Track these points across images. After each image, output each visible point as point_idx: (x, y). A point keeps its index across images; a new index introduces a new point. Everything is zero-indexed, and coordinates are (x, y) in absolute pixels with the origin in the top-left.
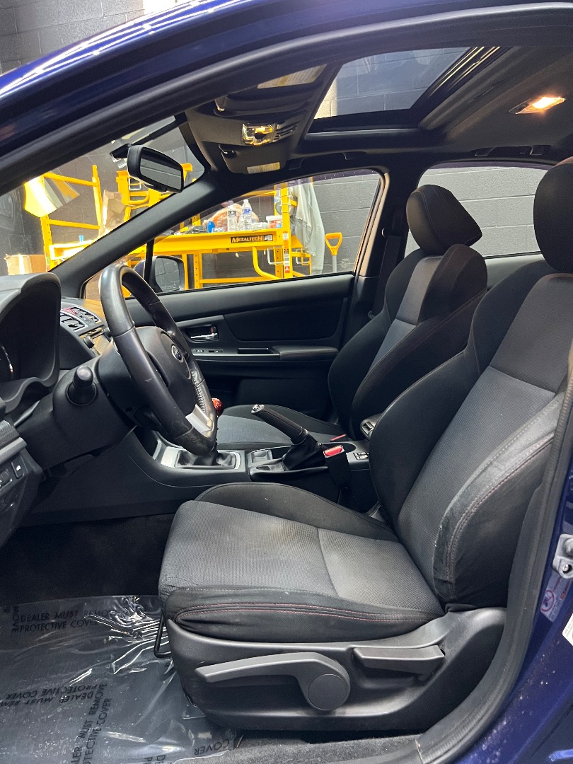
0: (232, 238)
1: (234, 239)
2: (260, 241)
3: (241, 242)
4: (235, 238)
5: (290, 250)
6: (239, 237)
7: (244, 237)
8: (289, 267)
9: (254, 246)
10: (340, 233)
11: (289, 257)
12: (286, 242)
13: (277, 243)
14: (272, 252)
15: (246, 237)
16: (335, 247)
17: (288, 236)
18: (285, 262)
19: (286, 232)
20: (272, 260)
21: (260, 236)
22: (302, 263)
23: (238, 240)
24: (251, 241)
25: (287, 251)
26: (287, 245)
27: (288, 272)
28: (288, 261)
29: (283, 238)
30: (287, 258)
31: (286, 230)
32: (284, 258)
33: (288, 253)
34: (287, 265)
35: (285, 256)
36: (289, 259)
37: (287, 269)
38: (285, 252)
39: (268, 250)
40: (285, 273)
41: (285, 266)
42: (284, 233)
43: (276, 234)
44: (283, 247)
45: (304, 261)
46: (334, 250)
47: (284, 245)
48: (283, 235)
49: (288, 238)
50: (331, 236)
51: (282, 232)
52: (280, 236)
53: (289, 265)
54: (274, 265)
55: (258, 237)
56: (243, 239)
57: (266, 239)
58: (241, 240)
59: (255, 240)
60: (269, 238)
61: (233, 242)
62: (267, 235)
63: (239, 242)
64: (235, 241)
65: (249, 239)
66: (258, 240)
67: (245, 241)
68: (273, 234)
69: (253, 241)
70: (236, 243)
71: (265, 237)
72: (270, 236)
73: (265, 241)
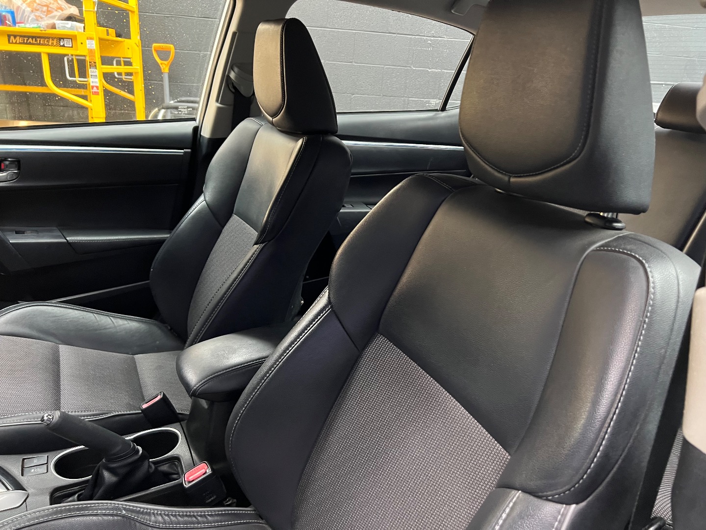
0: (9, 36)
1: (12, 38)
2: (52, 45)
3: (23, 43)
4: (15, 37)
5: (98, 61)
6: (21, 36)
7: (29, 37)
8: (97, 87)
9: (44, 50)
10: (172, 46)
11: (97, 74)
12: (91, 52)
13: (78, 53)
14: (71, 62)
15: (33, 37)
16: (166, 62)
17: (94, 45)
18: (91, 80)
19: (91, 39)
20: (72, 74)
21: (53, 39)
22: (124, 77)
23: (18, 39)
24: (39, 44)
25: (94, 65)
26: (94, 56)
27: (97, 93)
28: (95, 79)
29: (88, 45)
30: (95, 74)
31: (91, 36)
32: (90, 74)
33: (96, 68)
34: (94, 84)
35: (90, 71)
36: (96, 76)
37: (95, 89)
38: (90, 65)
39: (66, 59)
40: (93, 94)
41: (91, 84)
42: (88, 39)
43: (76, 39)
44: (88, 59)
45: (126, 75)
46: (164, 66)
47: (89, 57)
48: (87, 42)
49: (95, 48)
50: (159, 47)
51: (86, 38)
52: (82, 43)
53: (98, 85)
54: (75, 81)
55: (51, 39)
56: (26, 39)
57: (62, 44)
58: (24, 40)
59: (46, 43)
60: (67, 43)
61: (11, 41)
62: (63, 39)
63: (20, 43)
64: (14, 41)
65: (36, 41)
66: (50, 44)
67: (30, 42)
68: (72, 38)
69: (42, 45)
70: (16, 43)
71: (60, 41)
72: (69, 40)
73: (61, 46)
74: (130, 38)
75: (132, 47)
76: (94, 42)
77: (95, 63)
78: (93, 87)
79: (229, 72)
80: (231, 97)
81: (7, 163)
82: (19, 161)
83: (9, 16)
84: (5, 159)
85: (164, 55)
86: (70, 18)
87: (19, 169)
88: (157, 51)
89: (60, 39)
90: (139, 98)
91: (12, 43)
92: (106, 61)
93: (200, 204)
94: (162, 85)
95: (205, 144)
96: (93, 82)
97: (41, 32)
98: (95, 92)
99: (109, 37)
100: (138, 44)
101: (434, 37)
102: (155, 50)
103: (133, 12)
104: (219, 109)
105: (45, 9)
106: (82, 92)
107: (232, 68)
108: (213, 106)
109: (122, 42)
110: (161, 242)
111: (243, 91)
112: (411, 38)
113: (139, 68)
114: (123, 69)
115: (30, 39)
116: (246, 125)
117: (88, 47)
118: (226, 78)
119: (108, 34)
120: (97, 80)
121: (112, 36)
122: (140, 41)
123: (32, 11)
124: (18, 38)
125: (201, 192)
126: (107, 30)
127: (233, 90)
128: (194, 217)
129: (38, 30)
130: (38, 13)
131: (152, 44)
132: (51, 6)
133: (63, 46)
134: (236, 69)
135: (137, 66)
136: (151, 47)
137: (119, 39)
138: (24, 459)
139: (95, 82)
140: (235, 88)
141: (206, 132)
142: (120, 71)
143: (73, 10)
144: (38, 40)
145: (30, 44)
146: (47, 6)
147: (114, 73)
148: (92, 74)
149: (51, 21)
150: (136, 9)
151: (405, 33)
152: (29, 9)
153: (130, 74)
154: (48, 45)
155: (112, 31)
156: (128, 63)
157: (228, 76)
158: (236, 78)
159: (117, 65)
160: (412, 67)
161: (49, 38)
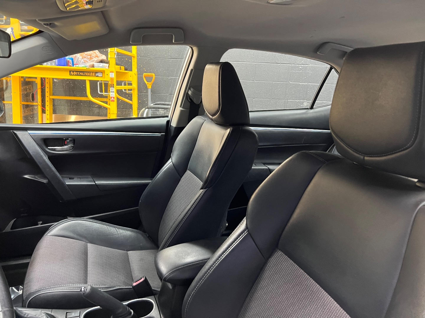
0: (70, 71)
1: (72, 72)
3: (77, 75)
4: (73, 72)
5: (115, 84)
6: (76, 71)
7: (80, 72)
8: (114, 98)
9: (87, 78)
10: (154, 74)
12: (112, 79)
13: (105, 79)
14: (101, 84)
15: (82, 72)
16: (150, 83)
17: (113, 75)
18: (111, 94)
19: (112, 72)
20: (101, 91)
21: (93, 72)
22: (127, 91)
24: (86, 75)
25: (113, 86)
26: (113, 81)
27: (113, 101)
28: (113, 93)
29: (110, 76)
30: (113, 91)
31: (112, 71)
32: (110, 91)
33: (114, 88)
34: (112, 96)
35: (111, 89)
36: (114, 91)
37: (112, 99)
38: (111, 86)
39: (98, 83)
40: (111, 101)
41: (111, 96)
42: (110, 72)
43: (104, 72)
44: (110, 83)
45: (128, 91)
46: (149, 85)
47: (111, 82)
48: (110, 74)
49: (114, 77)
50: (147, 75)
51: (109, 72)
52: (107, 75)
53: (114, 96)
54: (103, 95)
55: (91, 73)
56: (79, 73)
57: (97, 75)
58: (78, 73)
59: (89, 75)
60: (100, 75)
61: (71, 74)
62: (98, 72)
63: (75, 75)
64: (73, 74)
65: (84, 74)
66: (91, 75)
67: (81, 74)
68: (102, 72)
69: (87, 76)
70: (73, 75)
71: (96, 74)
72: (101, 73)
73: (96, 76)
74: (131, 70)
75: (132, 76)
76: (114, 74)
77: (113, 85)
78: (111, 97)
79: (188, 91)
80: (188, 104)
81: (68, 141)
82: (74, 140)
83: (71, 61)
84: (68, 139)
85: (149, 79)
86: (102, 61)
87: (74, 144)
88: (145, 77)
89: (96, 73)
90: (135, 103)
91: (72, 75)
92: (119, 83)
93: (169, 164)
94: (147, 95)
95: (173, 130)
96: (111, 95)
97: (86, 69)
98: (113, 100)
99: (121, 71)
100: (136, 74)
101: (303, 64)
102: (144, 77)
103: (134, 57)
104: (181, 111)
105: (89, 57)
106: (105, 100)
107: (190, 89)
108: (179, 109)
109: (127, 73)
110: (146, 185)
111: (195, 101)
112: (289, 66)
113: (135, 86)
114: (127, 87)
115: (81, 73)
116: (197, 120)
117: (110, 77)
118: (186, 94)
119: (120, 69)
120: (114, 94)
121: (123, 71)
122: (137, 72)
123: (83, 58)
124: (75, 72)
125: (169, 157)
126: (120, 67)
127: (190, 101)
128: (165, 171)
129: (85, 68)
130: (85, 59)
131: (143, 74)
132: (92, 55)
133: (98, 76)
134: (192, 89)
135: (135, 85)
136: (143, 75)
137: (126, 71)
138: (67, 313)
139: (113, 95)
140: (191, 99)
141: (174, 124)
142: (125, 88)
143: (104, 57)
144: (85, 73)
145: (81, 75)
146: (90, 55)
147: (122, 90)
148: (112, 91)
149: (92, 63)
150: (136, 55)
151: (286, 63)
152: (81, 57)
153: (131, 90)
154: (90, 76)
155: (123, 67)
156: (130, 84)
157: (187, 93)
158: (192, 94)
159: (124, 85)
160: (290, 82)
161: (90, 72)
